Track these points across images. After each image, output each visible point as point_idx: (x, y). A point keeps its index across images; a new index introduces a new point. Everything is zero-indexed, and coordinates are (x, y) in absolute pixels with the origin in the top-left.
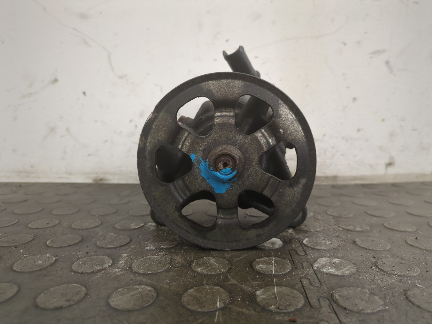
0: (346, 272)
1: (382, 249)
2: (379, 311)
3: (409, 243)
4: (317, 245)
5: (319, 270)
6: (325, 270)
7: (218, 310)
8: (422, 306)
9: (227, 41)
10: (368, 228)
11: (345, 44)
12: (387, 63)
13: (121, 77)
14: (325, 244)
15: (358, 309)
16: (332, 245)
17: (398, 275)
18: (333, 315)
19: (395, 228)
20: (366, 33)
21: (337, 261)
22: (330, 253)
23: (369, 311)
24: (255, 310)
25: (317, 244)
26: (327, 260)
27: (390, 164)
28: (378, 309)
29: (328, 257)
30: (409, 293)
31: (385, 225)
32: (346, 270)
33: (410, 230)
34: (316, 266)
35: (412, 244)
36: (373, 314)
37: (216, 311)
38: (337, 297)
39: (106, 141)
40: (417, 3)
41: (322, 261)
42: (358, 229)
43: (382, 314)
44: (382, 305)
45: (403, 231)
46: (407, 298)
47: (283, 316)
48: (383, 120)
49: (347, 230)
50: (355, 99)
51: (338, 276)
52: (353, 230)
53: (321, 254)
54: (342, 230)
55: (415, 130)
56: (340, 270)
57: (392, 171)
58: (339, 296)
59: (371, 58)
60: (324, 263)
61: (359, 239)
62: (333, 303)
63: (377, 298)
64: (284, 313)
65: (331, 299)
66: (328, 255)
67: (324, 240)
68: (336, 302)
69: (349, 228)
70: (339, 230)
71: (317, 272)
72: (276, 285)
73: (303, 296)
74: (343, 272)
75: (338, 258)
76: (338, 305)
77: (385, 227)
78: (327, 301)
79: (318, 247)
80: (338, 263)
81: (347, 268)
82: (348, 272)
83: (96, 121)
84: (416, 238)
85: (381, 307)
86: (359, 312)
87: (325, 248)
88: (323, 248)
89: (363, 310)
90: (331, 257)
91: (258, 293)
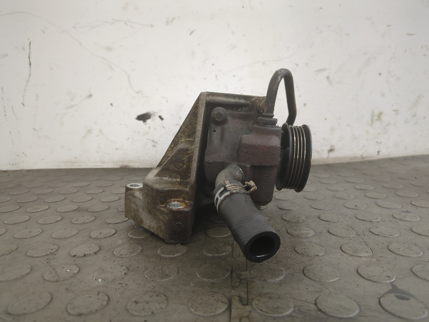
9: (213, 65)
11: (297, 65)
12: (328, 78)
13: (138, 93)
20: (312, 57)
27: (331, 150)
39: (129, 139)
40: (348, 34)
48: (326, 119)
50: (305, 105)
55: (348, 125)
57: (333, 155)
59: (316, 74)
83: (121, 124)
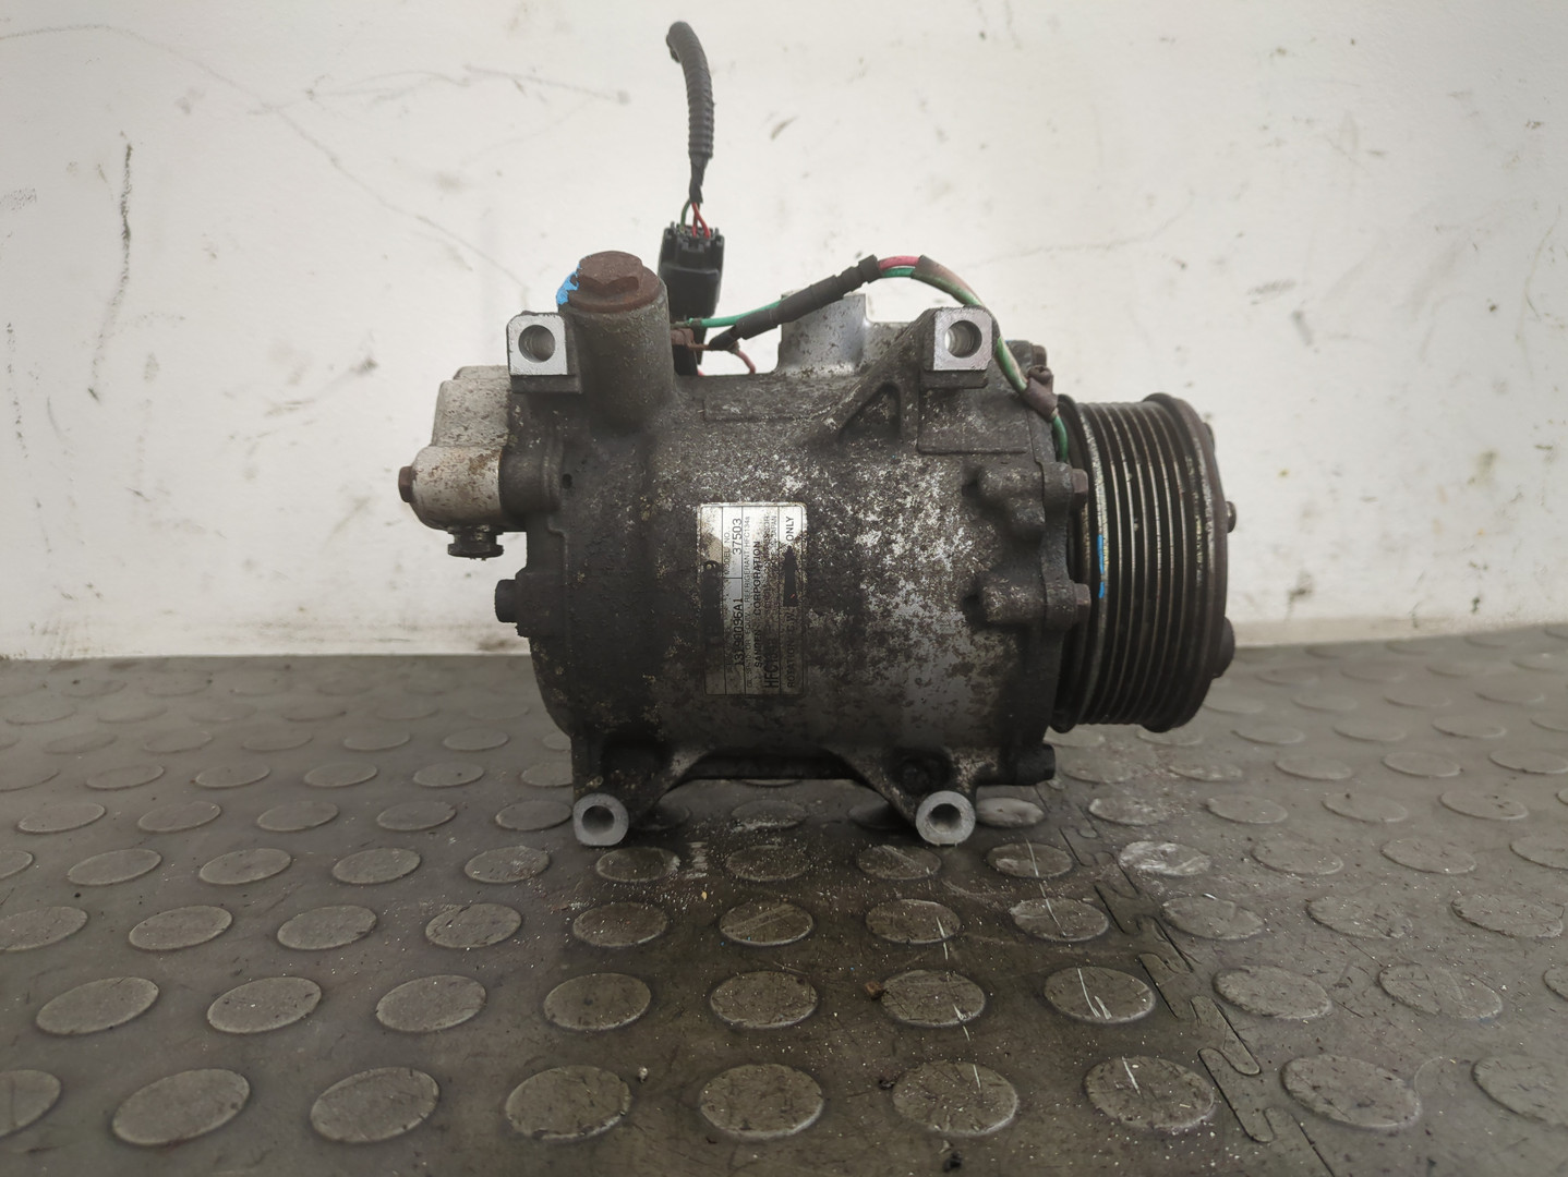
0: (1189, 870)
1: (1268, 822)
2: (1252, 936)
3: (1329, 806)
4: (1122, 816)
5: (1131, 867)
6: (1144, 867)
7: (946, 940)
8: (1333, 927)
10: (1239, 773)
12: (1298, 317)
14: (1140, 811)
15: (1214, 934)
16: (1154, 815)
17: (1297, 874)
18: (1167, 944)
19: (1300, 773)
20: (1240, 236)
21: (1169, 847)
22: (1151, 832)
23: (1234, 937)
24: (1016, 939)
25: (1123, 813)
26: (1147, 847)
27: (1300, 593)
28: (1252, 933)
29: (1149, 840)
30: (1313, 905)
31: (1280, 764)
32: (1189, 866)
33: (1337, 776)
34: (1125, 858)
35: (1337, 810)
36: (1242, 941)
37: (942, 942)
38: (1173, 914)
40: (1378, 154)
41: (1137, 848)
42: (1216, 776)
43: (1257, 941)
44: (1259, 927)
45: (1319, 780)
46: (1309, 914)
47: (1072, 949)
48: (1284, 474)
49: (1191, 779)
51: (1170, 877)
52: (1203, 778)
53: (1132, 833)
54: (1177, 780)
55: (1368, 500)
56: (1176, 865)
57: (1305, 611)
58: (1176, 912)
59: (1255, 303)
60: (1141, 852)
61: (1217, 800)
62: (1165, 926)
63: (1250, 915)
64: (1072, 943)
65: (1162, 921)
66: (1149, 836)
67: (1137, 803)
68: (1171, 923)
69: (1194, 773)
70: (1171, 780)
71: (1128, 873)
72: (1047, 896)
73: (1105, 914)
74: (1182, 870)
75: (1169, 842)
76: (1175, 928)
77: (1279, 769)
78: (1153, 922)
79: (1125, 820)
80: (1172, 853)
81: (1190, 862)
82: (1193, 869)
84: (1348, 796)
85: (1259, 930)
86: (1216, 939)
87: (1141, 822)
88: (1135, 821)
89: (1222, 935)
90: (1156, 840)
91: (1014, 911)
